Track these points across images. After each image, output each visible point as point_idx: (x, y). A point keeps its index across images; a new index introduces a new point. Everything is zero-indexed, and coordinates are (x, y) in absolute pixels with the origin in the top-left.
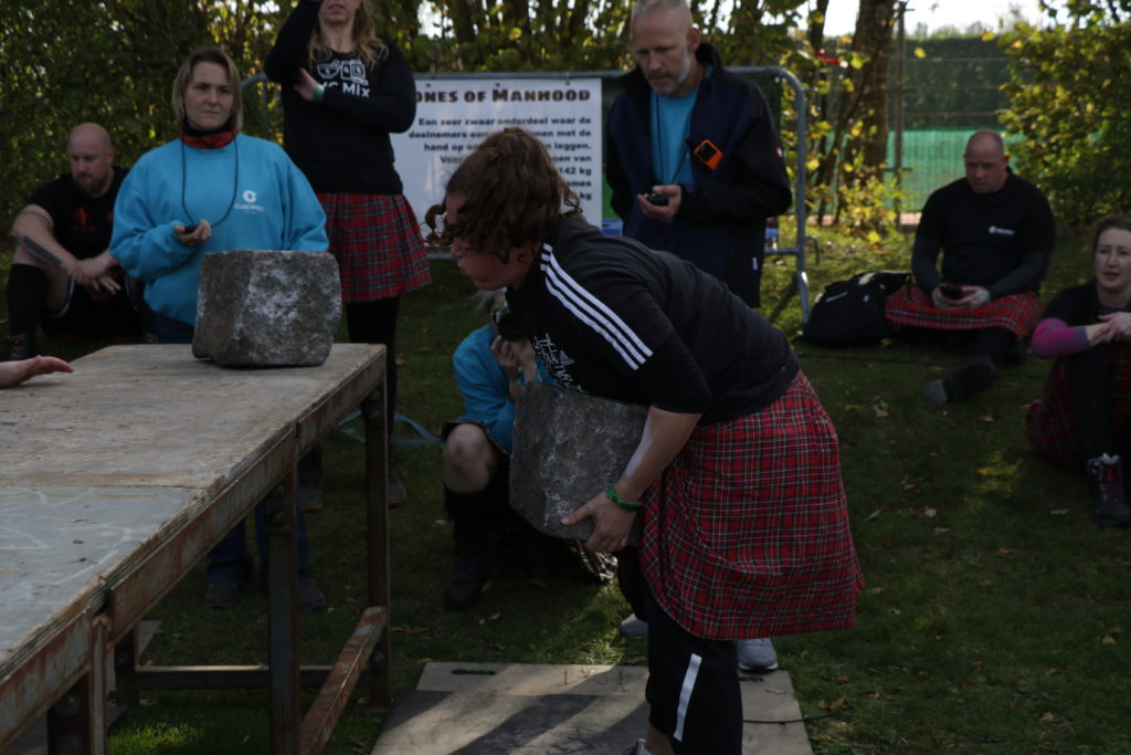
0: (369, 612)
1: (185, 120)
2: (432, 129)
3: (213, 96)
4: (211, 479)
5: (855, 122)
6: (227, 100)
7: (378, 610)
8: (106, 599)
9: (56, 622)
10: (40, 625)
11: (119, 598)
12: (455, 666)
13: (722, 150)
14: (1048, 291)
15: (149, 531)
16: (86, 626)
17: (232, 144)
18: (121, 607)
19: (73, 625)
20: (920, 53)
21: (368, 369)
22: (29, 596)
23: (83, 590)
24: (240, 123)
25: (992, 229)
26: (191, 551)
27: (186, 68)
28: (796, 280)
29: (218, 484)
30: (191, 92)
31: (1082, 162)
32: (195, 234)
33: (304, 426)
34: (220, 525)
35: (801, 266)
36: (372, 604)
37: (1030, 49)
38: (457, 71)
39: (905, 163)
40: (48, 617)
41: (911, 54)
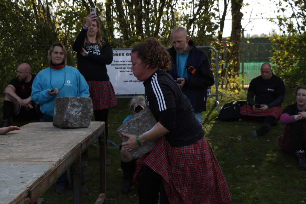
0: (101, 195)
1: (51, 62)
2: (117, 63)
3: (59, 55)
4: (57, 159)
5: (231, 60)
6: (63, 56)
7: (103, 194)
8: (29, 193)
9: (15, 200)
10: (11, 201)
11: (32, 193)
13: (195, 69)
14: (284, 106)
15: (41, 174)
16: (23, 201)
17: (64, 68)
18: (33, 195)
19: (20, 201)
20: (248, 42)
21: (100, 128)
22: (8, 193)
23: (23, 191)
24: (66, 62)
25: (268, 89)
26: (52, 180)
27: (52, 48)
28: (216, 103)
29: (60, 161)
30: (53, 54)
31: (292, 71)
32: (54, 92)
33: (83, 144)
34: (60, 172)
35: (217, 99)
36: (101, 192)
37: (277, 41)
38: (124, 48)
39: (245, 71)
40: (13, 199)
41: (246, 42)
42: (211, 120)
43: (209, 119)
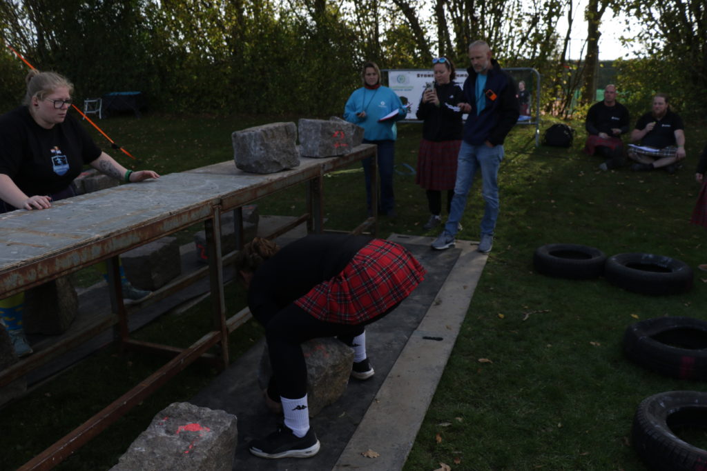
0: (370, 218)
1: (366, 83)
6: (376, 77)
9: (197, 204)
11: (225, 200)
12: (398, 235)
15: (245, 186)
16: (211, 207)
18: (225, 203)
20: (602, 66)
21: (366, 151)
23: (210, 198)
25: (613, 118)
35: (537, 128)
36: (372, 216)
42: (528, 150)
43: (526, 149)
